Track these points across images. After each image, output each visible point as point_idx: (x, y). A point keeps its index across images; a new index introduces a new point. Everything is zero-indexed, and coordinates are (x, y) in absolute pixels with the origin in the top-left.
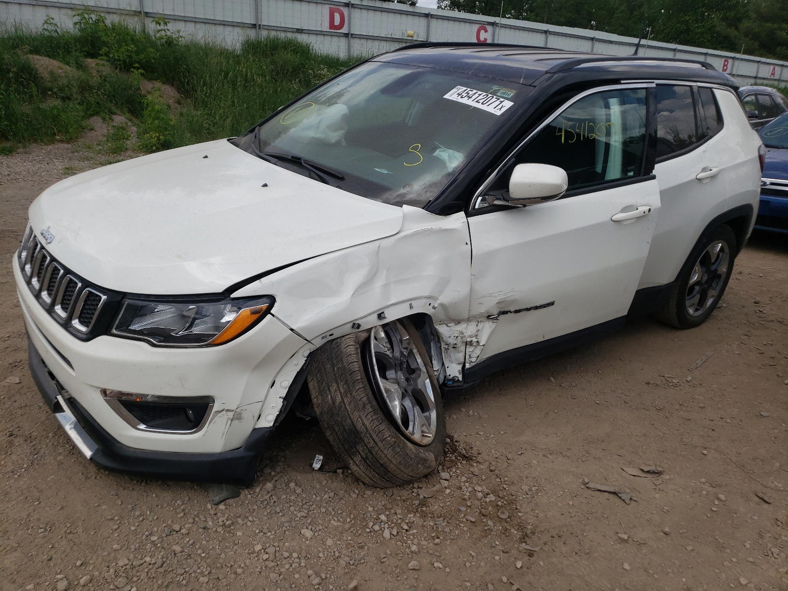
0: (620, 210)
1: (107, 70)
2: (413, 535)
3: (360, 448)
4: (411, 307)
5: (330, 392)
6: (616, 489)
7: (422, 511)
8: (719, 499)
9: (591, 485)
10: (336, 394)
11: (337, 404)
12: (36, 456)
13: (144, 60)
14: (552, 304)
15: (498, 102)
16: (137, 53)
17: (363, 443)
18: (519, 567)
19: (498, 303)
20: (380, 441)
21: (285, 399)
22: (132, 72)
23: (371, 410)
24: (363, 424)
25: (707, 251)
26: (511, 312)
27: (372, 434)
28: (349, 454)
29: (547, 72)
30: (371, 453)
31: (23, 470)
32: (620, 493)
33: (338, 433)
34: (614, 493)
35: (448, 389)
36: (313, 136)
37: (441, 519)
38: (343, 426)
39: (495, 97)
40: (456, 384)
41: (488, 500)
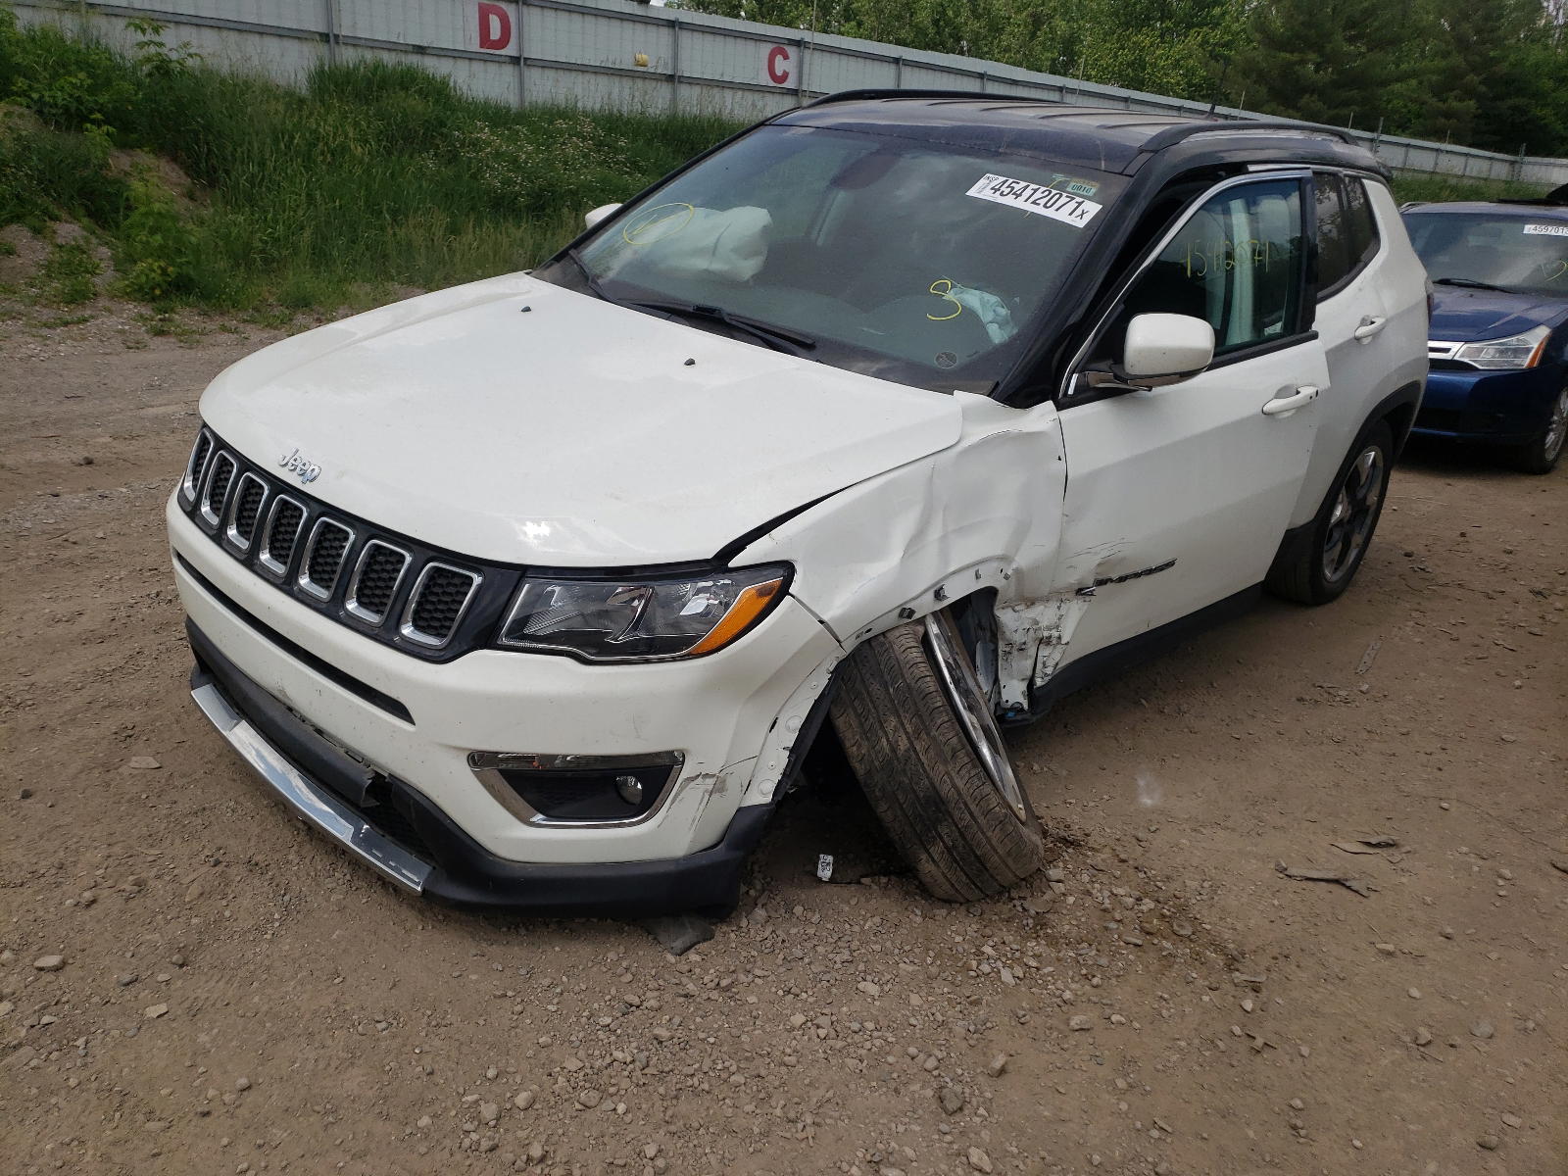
0: (1274, 394)
1: (28, 126)
2: (1050, 974)
3: (944, 830)
4: (978, 577)
5: (886, 733)
6: (1337, 875)
7: (1047, 935)
8: (1501, 877)
9: (1292, 871)
10: (896, 735)
11: (900, 753)
12: (287, 898)
13: (110, 106)
14: (1171, 564)
15: (1073, 205)
16: (92, 90)
17: (950, 821)
18: (1249, 1010)
19: (1099, 565)
20: (983, 814)
21: (792, 751)
22: (87, 130)
23: (966, 760)
24: (954, 786)
25: (1356, 467)
26: (1111, 580)
27: (969, 803)
28: (922, 843)
29: (1141, 151)
30: (964, 839)
31: (277, 924)
32: (1347, 880)
33: (904, 806)
34: (1337, 881)
35: (1008, 726)
36: (705, 267)
37: (1085, 945)
38: (915, 792)
39: (1065, 194)
40: (1019, 717)
41: (1144, 908)
